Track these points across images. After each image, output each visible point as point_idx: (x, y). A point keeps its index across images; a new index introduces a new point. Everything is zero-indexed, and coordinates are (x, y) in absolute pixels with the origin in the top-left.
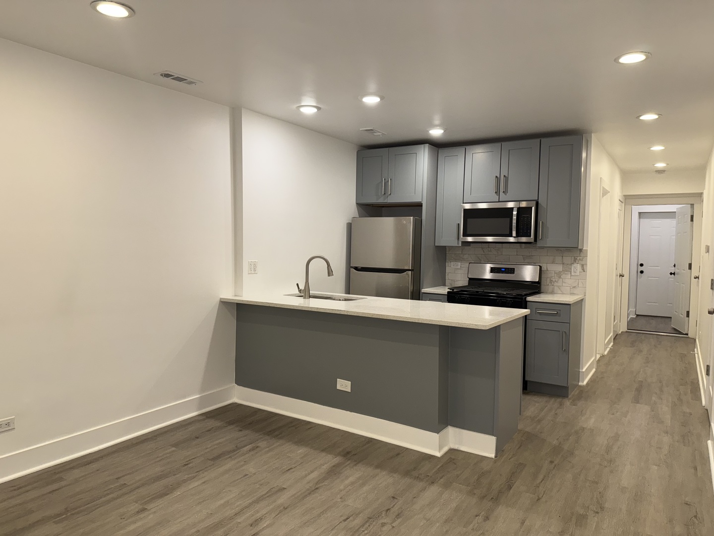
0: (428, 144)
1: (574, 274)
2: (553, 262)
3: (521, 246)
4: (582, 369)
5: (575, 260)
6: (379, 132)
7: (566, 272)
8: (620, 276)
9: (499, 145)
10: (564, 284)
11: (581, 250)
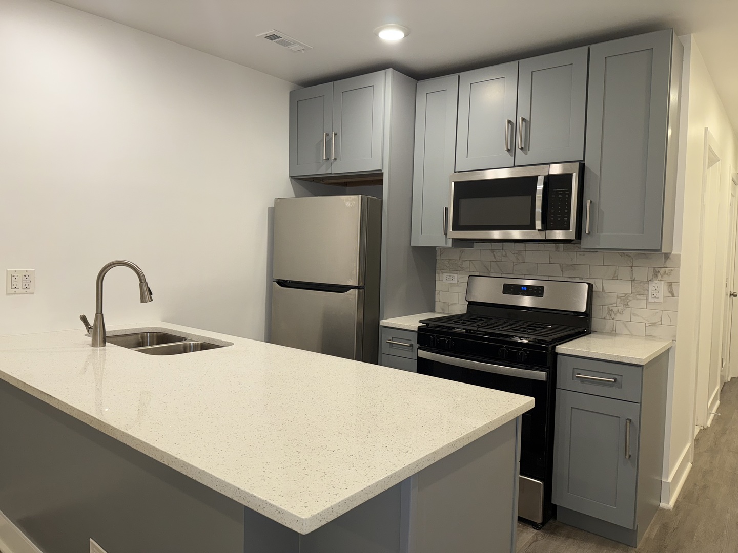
0: (391, 69)
1: (653, 300)
2: (615, 277)
3: (557, 248)
4: (667, 477)
5: (656, 274)
6: (300, 44)
7: (638, 297)
8: (731, 295)
9: (514, 64)
10: (634, 319)
11: (667, 256)
